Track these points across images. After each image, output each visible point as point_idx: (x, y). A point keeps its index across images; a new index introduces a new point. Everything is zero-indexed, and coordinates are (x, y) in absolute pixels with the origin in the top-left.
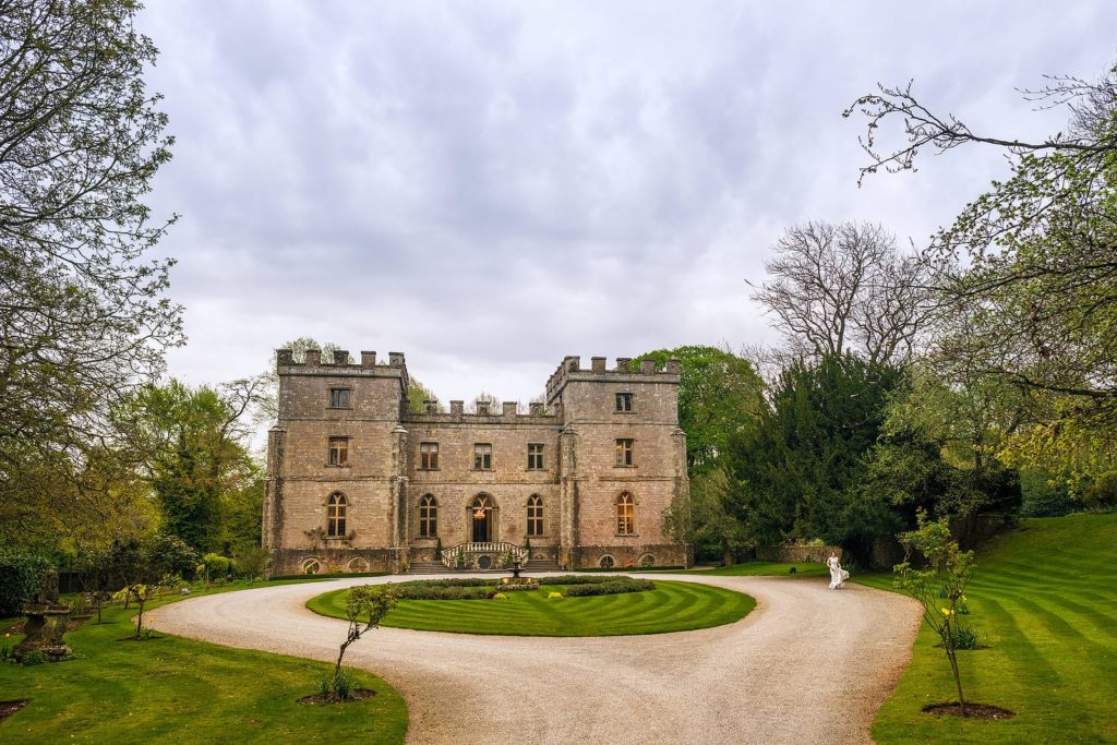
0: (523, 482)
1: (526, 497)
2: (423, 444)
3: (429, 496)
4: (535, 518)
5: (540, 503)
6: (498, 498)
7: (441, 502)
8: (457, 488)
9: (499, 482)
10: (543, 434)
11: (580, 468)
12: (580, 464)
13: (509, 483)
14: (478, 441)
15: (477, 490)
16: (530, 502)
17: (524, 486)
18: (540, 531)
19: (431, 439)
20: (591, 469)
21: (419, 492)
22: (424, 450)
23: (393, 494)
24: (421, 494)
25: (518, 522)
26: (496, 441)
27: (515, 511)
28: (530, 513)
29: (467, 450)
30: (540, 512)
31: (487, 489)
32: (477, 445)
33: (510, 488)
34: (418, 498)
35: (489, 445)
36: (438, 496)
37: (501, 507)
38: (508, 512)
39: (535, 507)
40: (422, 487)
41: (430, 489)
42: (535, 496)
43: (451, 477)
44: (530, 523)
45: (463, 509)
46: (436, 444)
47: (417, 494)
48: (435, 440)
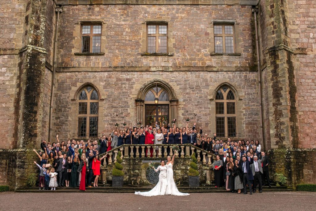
0: (208, 69)
1: (213, 87)
2: (84, 24)
3: (88, 86)
4: (225, 115)
5: (231, 96)
6: (176, 89)
7: (104, 93)
8: (124, 76)
9: (177, 69)
10: (232, 10)
11: (293, 36)
12: (292, 31)
13: (190, 69)
14: (150, 19)
15: (149, 78)
16: (218, 96)
17: (210, 74)
18: (232, 132)
19: (94, 18)
20: (308, 37)
21: (77, 81)
22: (86, 31)
23: (21, 71)
24: (79, 85)
25: (204, 119)
26: (173, 19)
27: (199, 105)
28: (219, 108)
29: (137, 31)
30: (231, 108)
31: (163, 77)
32: (149, 23)
33: (191, 76)
34: (74, 89)
35: (165, 24)
36: (100, 86)
37: (181, 100)
38: (190, 107)
39: (225, 101)
40: (80, 76)
41: (91, 78)
42: (224, 86)
43: (117, 62)
44: (220, 122)
45: (132, 103)
46: (99, 24)
47: (74, 85)
48: (98, 18)
